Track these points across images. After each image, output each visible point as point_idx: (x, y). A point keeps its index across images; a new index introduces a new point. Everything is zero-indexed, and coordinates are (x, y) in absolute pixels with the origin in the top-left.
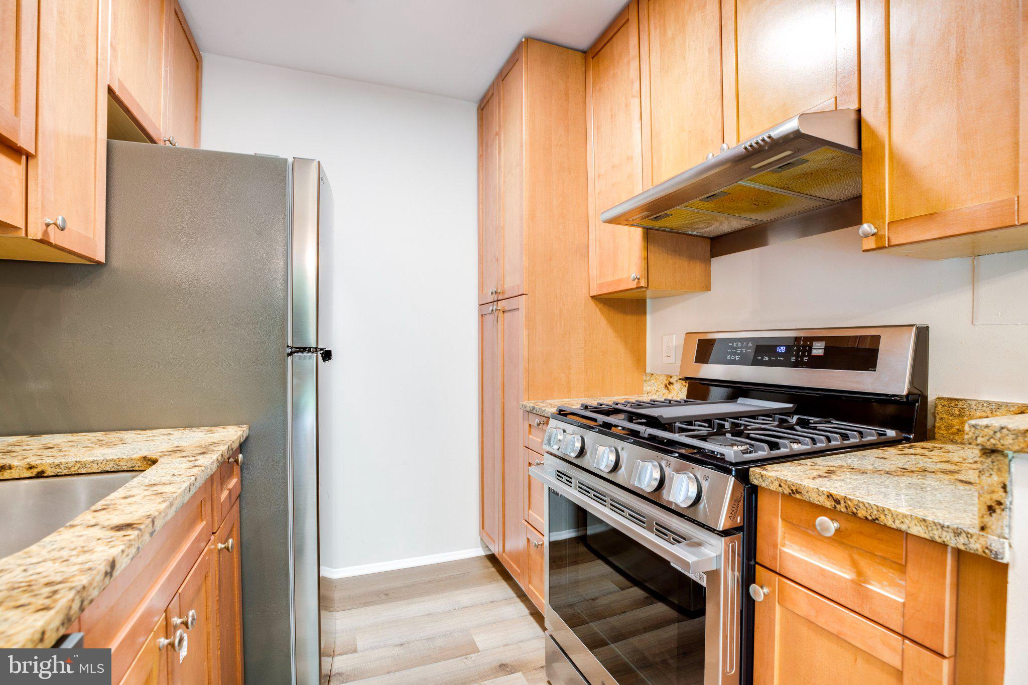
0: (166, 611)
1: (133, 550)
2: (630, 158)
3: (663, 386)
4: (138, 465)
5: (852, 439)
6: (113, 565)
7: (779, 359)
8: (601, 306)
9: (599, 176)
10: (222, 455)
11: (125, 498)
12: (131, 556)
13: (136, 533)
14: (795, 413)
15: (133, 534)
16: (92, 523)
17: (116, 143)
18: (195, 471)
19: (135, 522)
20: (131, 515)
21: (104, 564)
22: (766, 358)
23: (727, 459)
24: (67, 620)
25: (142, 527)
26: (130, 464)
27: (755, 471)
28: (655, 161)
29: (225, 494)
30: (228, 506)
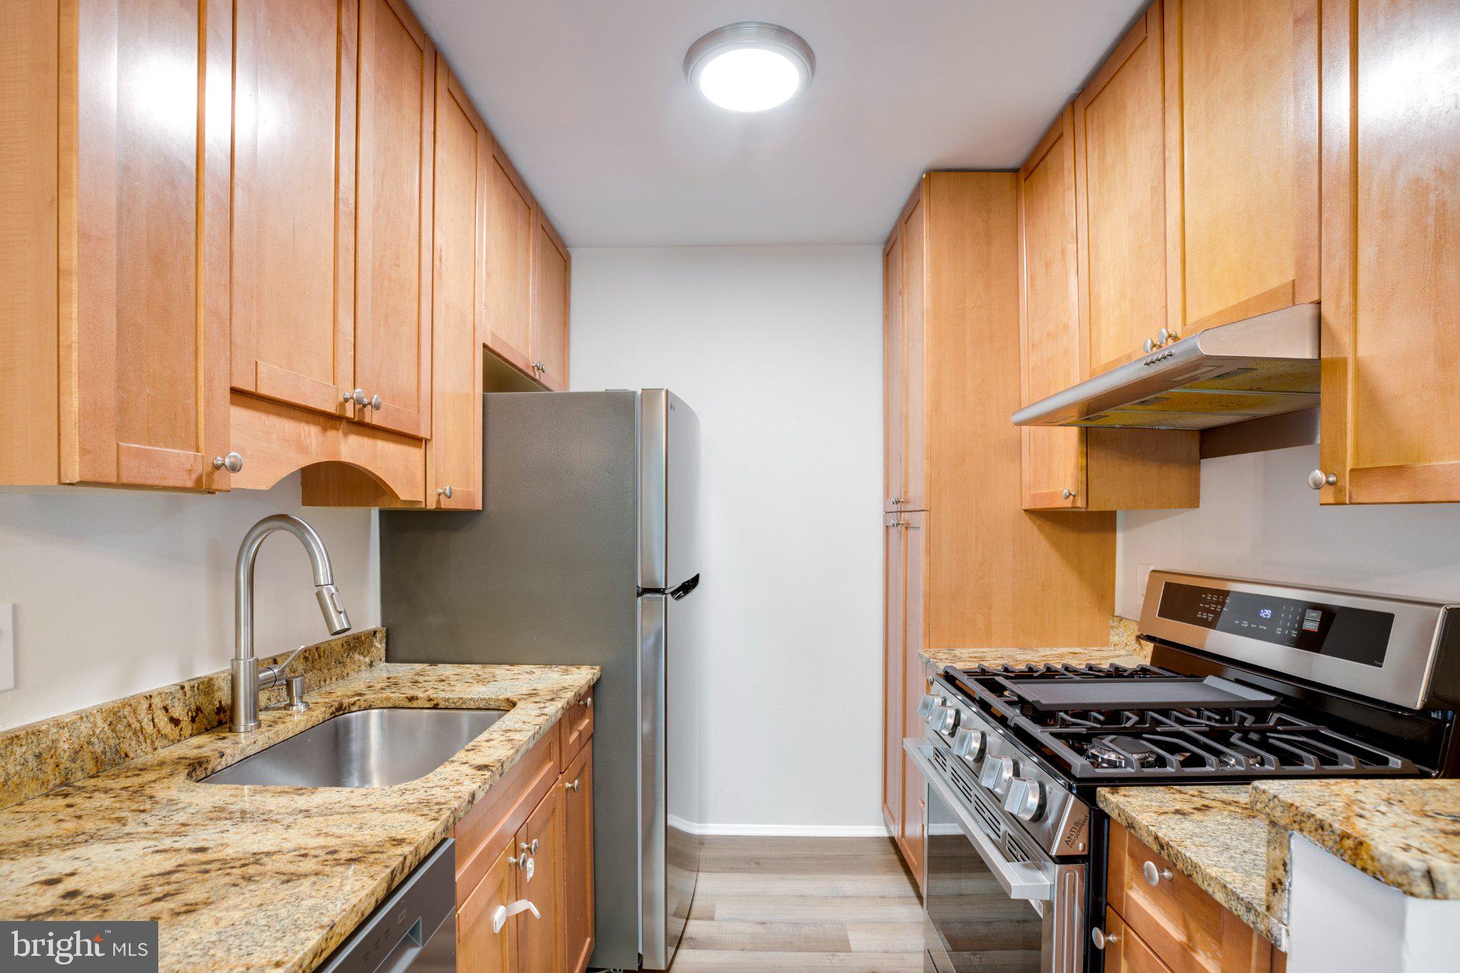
0: (515, 836)
1: (487, 786)
2: (1066, 326)
3: (1133, 638)
4: (504, 706)
5: (1268, 765)
6: (473, 796)
7: (1261, 627)
8: (1039, 522)
9: (1033, 346)
10: (568, 703)
11: (487, 741)
12: (485, 790)
13: (489, 773)
14: (1278, 709)
15: (488, 774)
16: (465, 761)
17: (493, 395)
18: (541, 720)
19: (491, 764)
20: (488, 758)
21: (468, 795)
22: (1245, 624)
23: (1073, 772)
24: (446, 829)
25: (494, 769)
26: (497, 704)
27: (1103, 791)
28: (1094, 335)
29: (575, 735)
30: (577, 747)
